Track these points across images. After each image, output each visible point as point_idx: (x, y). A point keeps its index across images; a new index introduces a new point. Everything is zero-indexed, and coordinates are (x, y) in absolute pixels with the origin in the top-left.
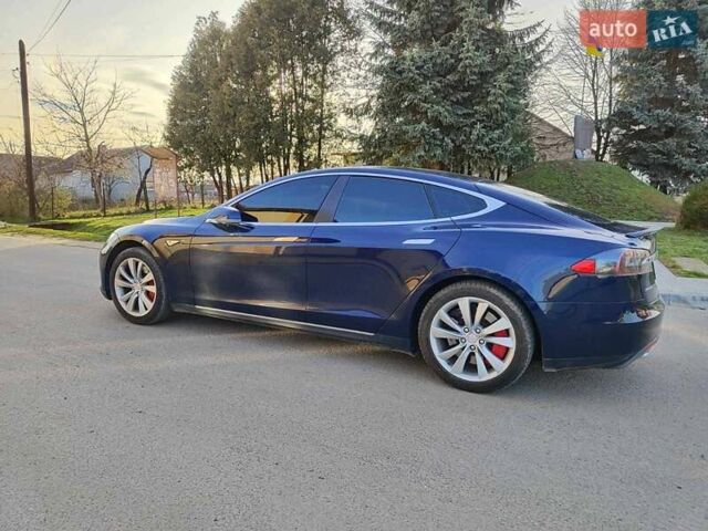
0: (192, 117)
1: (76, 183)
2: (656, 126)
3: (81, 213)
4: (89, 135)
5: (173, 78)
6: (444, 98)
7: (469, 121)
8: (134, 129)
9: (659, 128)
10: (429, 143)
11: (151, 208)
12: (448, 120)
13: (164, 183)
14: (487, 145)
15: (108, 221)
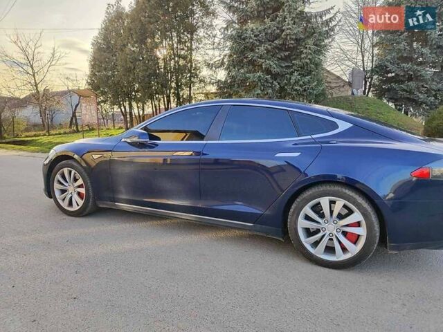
0: (105, 69)
1: (30, 114)
2: (402, 74)
3: (33, 133)
4: (38, 82)
5: (93, 44)
6: (273, 56)
7: (289, 71)
8: (67, 78)
9: (404, 75)
10: (264, 85)
11: (80, 130)
12: (275, 69)
13: (88, 113)
14: (301, 86)
15: (51, 139)
